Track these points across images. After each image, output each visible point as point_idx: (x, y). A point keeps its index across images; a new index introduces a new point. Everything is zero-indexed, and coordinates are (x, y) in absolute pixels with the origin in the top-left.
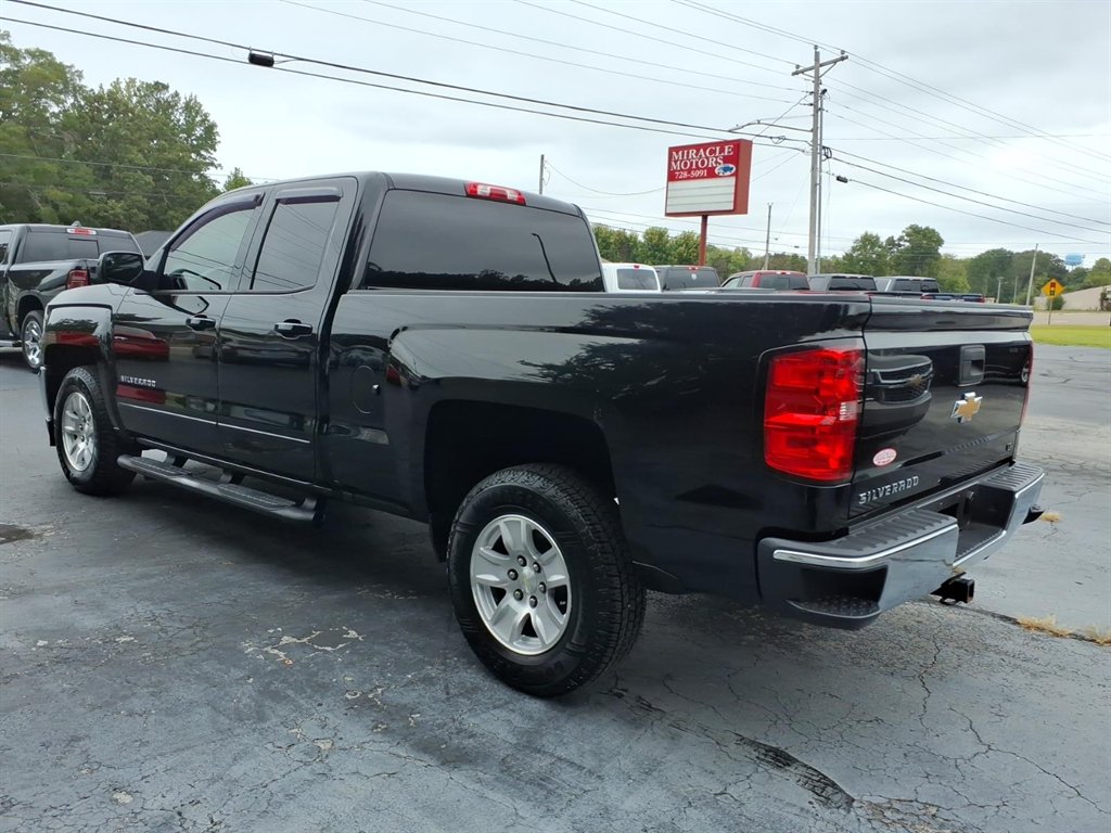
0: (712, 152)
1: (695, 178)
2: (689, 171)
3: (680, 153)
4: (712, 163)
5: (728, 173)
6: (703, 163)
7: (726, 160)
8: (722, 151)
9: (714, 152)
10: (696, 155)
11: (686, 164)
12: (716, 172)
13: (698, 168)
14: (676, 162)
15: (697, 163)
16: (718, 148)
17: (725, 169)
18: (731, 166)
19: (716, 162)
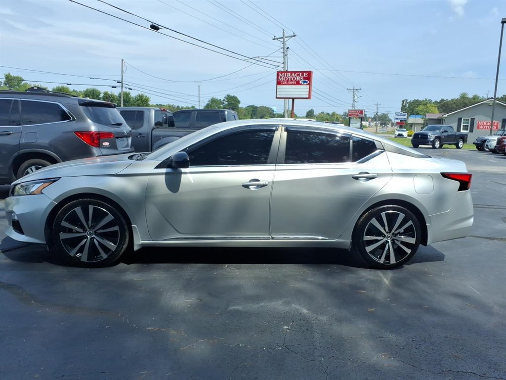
0: (298, 75)
1: (290, 84)
2: (288, 81)
3: (283, 74)
4: (298, 79)
5: (306, 83)
6: (294, 79)
7: (305, 78)
8: (303, 74)
9: (299, 75)
10: (291, 75)
11: (286, 79)
12: (300, 82)
13: (291, 80)
14: (281, 77)
15: (291, 79)
16: (301, 74)
17: (304, 82)
18: (307, 81)
19: (300, 79)
